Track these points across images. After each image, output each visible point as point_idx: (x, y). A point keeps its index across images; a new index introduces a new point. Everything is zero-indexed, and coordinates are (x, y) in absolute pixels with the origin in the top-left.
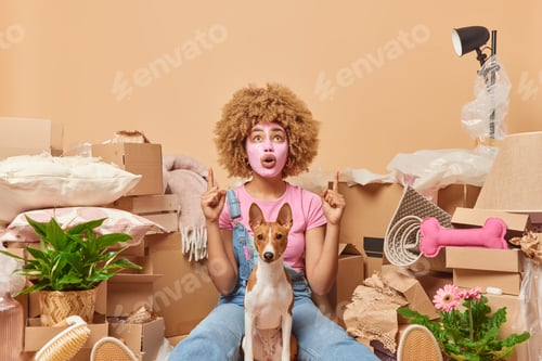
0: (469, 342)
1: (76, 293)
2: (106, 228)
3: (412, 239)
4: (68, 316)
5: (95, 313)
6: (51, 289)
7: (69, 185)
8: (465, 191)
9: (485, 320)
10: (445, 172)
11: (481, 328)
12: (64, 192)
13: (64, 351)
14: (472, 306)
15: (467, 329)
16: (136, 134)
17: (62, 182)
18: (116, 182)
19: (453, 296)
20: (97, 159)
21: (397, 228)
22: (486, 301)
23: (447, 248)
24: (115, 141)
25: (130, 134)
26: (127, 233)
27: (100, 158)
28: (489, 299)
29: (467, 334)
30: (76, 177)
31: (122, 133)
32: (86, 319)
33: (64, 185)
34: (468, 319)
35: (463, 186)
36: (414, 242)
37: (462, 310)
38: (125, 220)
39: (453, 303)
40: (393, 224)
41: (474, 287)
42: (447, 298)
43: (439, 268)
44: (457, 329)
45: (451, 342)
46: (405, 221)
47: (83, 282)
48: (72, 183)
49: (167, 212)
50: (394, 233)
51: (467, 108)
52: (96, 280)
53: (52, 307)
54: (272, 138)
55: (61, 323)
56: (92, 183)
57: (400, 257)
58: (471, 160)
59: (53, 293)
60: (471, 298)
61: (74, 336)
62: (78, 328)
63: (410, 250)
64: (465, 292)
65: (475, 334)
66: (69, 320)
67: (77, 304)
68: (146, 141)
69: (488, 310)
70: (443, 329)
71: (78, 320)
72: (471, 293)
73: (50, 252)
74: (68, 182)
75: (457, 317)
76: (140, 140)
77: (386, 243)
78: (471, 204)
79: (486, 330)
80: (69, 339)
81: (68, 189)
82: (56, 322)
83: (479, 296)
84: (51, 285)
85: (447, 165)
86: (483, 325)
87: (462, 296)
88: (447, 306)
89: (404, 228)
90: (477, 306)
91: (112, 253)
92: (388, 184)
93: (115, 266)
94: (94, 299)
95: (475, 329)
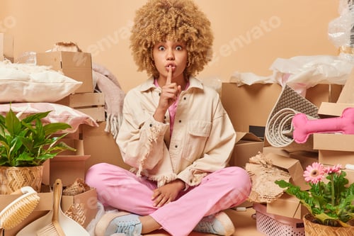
0: (331, 206)
1: (28, 169)
2: (53, 117)
3: (288, 126)
4: (23, 186)
5: (42, 184)
6: (9, 165)
7: (29, 88)
8: (330, 90)
9: (344, 189)
10: (315, 70)
11: (340, 195)
12: (25, 93)
13: (20, 212)
14: (334, 179)
15: (329, 197)
16: (71, 45)
17: (24, 85)
18: (63, 86)
19: (320, 171)
20: (48, 68)
21: (276, 118)
22: (345, 175)
23: (315, 134)
24: (55, 50)
25: (66, 45)
26: (68, 123)
27: (51, 67)
28: (347, 174)
29: (330, 200)
30: (34, 82)
31: (60, 44)
32: (36, 189)
33: (25, 88)
34: (330, 189)
35: (328, 85)
36: (289, 129)
37: (326, 182)
38: (67, 112)
39: (319, 176)
40: (273, 114)
41: (337, 164)
42: (315, 173)
43: (308, 149)
44: (322, 197)
45: (317, 206)
46: (282, 112)
47: (34, 160)
48: (31, 86)
49: (96, 106)
50: (273, 121)
51: (333, 23)
52: (43, 159)
53: (10, 179)
54: (173, 48)
55: (17, 192)
56: (46, 87)
57: (277, 140)
58: (334, 64)
59: (10, 168)
60: (334, 172)
61: (27, 202)
62: (30, 195)
63: (286, 135)
64: (328, 168)
65: (335, 200)
66: (23, 189)
67: (29, 177)
68: (79, 51)
69: (346, 181)
70: (311, 196)
71: (30, 190)
72: (333, 168)
73: (7, 136)
74: (28, 85)
75: (322, 187)
76: (74, 50)
77: (267, 130)
78: (334, 99)
79: (345, 197)
80: (23, 204)
81: (27, 90)
82: (14, 191)
83: (340, 171)
84: (9, 162)
85: (316, 65)
86: (342, 194)
87: (326, 171)
88: (315, 179)
89: (281, 118)
90: (338, 179)
91: (55, 138)
92: (269, 85)
93: (57, 148)
94: (42, 173)
95: (336, 196)
